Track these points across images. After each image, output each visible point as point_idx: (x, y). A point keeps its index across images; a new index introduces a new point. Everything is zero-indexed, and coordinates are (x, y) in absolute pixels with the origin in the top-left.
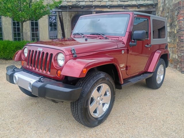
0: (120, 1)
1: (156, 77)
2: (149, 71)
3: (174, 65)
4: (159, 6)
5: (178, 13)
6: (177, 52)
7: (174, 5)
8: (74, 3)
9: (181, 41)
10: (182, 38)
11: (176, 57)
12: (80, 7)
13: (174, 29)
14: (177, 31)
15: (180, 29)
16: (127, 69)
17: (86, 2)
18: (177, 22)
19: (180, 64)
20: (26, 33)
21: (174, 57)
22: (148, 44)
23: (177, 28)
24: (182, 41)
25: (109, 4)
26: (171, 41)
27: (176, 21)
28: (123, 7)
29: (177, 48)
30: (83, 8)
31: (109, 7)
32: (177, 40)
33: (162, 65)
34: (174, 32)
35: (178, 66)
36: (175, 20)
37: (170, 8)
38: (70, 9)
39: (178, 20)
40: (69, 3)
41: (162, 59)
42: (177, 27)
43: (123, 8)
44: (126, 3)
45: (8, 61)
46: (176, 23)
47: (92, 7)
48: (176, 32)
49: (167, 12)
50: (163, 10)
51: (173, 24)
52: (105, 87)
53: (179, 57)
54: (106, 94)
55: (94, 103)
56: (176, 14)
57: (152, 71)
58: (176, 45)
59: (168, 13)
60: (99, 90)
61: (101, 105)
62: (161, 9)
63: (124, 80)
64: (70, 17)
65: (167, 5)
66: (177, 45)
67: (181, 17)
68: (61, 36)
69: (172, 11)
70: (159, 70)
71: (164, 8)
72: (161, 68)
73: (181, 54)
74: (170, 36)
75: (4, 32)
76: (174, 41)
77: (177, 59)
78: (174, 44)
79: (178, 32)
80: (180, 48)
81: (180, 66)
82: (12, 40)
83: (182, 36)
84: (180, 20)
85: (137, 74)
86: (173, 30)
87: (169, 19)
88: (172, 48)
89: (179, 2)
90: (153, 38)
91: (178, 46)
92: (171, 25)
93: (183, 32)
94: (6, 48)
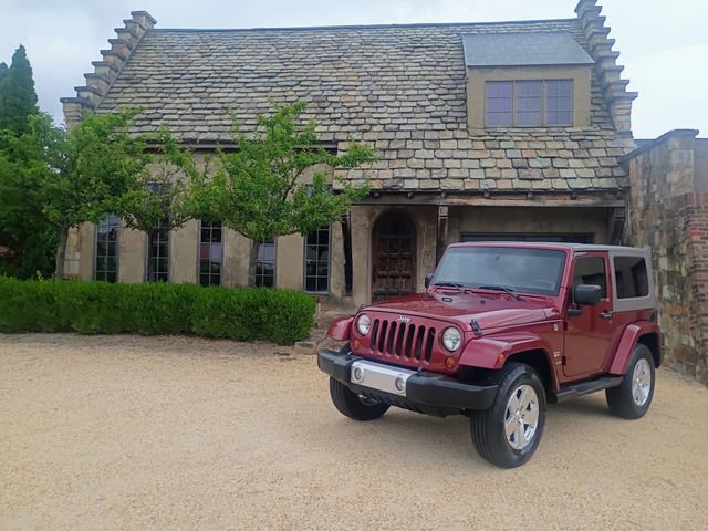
0: (521, 179)
1: (631, 389)
2: (611, 372)
3: (687, 365)
4: (634, 194)
5: (686, 223)
6: (692, 328)
7: (673, 199)
8: (388, 184)
9: (699, 298)
10: (701, 291)
11: (689, 342)
12: (405, 194)
13: (680, 267)
14: (687, 270)
15: (695, 266)
16: (564, 363)
17: (420, 179)
18: (685, 247)
19: (703, 364)
20: (237, 262)
21: (686, 343)
22: (606, 311)
23: (687, 262)
24: (703, 300)
25: (486, 187)
26: (675, 298)
27: (683, 242)
28: (529, 196)
29: (691, 318)
30: (411, 197)
31: (487, 195)
32: (691, 297)
33: (644, 360)
34: (680, 273)
35: (698, 368)
36: (680, 241)
37: (666, 207)
38: (377, 198)
39: (687, 241)
40: (373, 183)
41: (642, 346)
42: (687, 258)
43: (527, 199)
44: (537, 185)
45: (217, 342)
46: (684, 249)
47: (439, 193)
48: (684, 274)
49: (658, 215)
50: (647, 207)
51: (675, 250)
52: (529, 393)
53: (697, 342)
54: (529, 409)
55: (511, 420)
56: (681, 225)
57: (619, 373)
58: (687, 309)
59: (661, 218)
60: (518, 395)
61: (522, 427)
62: (641, 204)
63: (561, 385)
64: (370, 218)
65: (657, 196)
66: (691, 309)
67: (694, 234)
68: (339, 270)
69: (671, 215)
70: (637, 372)
71: (648, 204)
72: (642, 367)
73: (702, 335)
74: (670, 283)
75: (173, 259)
76: (682, 298)
77: (694, 350)
78: (682, 305)
79: (689, 274)
80: (698, 317)
81: (702, 368)
82: (195, 282)
83: (702, 286)
84: (692, 243)
85: (587, 375)
86: (677, 267)
87: (665, 235)
88: (679, 317)
89: (686, 195)
90: (619, 297)
91: (692, 313)
92: (670, 252)
93: (703, 274)
94: (220, 307)
